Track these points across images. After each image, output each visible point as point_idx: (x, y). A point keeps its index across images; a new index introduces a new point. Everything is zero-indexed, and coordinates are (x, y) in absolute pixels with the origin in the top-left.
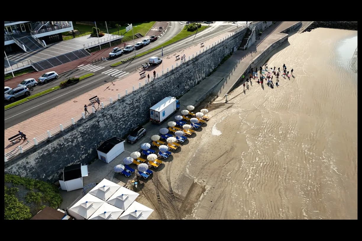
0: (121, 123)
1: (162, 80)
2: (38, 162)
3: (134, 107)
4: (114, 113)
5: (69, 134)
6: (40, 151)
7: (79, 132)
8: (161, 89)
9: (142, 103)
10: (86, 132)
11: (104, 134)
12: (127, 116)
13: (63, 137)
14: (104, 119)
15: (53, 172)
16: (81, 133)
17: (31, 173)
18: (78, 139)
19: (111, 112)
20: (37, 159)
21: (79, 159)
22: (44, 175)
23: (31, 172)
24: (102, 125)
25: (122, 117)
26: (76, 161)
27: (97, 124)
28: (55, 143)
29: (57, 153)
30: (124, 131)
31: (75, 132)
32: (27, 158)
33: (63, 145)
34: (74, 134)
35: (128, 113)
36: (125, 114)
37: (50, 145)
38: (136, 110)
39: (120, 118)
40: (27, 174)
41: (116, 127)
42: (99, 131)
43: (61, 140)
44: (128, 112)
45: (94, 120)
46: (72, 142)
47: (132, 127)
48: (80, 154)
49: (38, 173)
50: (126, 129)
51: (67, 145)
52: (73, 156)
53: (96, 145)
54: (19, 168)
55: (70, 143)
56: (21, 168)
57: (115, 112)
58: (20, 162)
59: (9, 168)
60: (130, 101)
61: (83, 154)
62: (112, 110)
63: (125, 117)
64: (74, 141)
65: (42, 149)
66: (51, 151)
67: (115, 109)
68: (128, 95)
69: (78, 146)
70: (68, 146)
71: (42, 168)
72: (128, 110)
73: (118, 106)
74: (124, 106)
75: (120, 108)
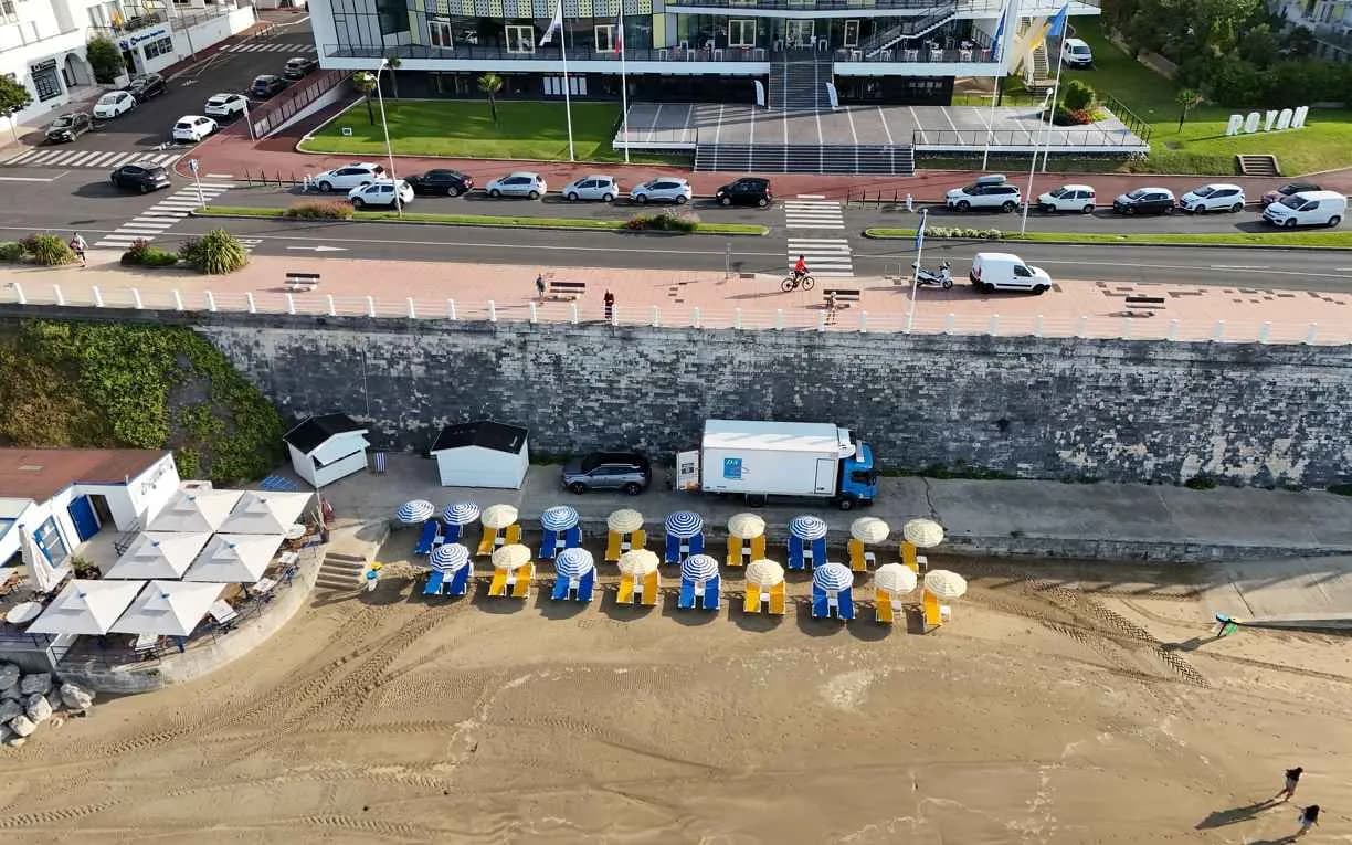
0: (591, 404)
1: (888, 350)
2: (283, 358)
3: (673, 383)
4: (573, 357)
5: (389, 337)
6: (296, 333)
7: (423, 349)
8: (863, 384)
9: (723, 388)
10: (444, 361)
11: (508, 401)
12: (626, 398)
13: (368, 334)
14: (524, 357)
15: (312, 406)
16: (428, 354)
17: (259, 374)
18: (412, 367)
19: (560, 348)
20: (282, 348)
21: (396, 420)
22: (289, 398)
23: (260, 370)
24: (509, 369)
25: (605, 389)
26: (383, 421)
27: (494, 359)
28: (341, 338)
29: (338, 367)
30: (592, 437)
31: (407, 339)
32: (259, 332)
33: (359, 354)
34: (404, 344)
35: (638, 391)
36: (622, 385)
37: (325, 333)
38: (682, 398)
39: (593, 390)
40: (249, 369)
41: (564, 407)
42: (490, 383)
43: (361, 340)
44: (636, 386)
45: (485, 340)
46: (392, 362)
47: (638, 446)
48: (404, 409)
49: (273, 383)
50: (607, 438)
51: (374, 362)
52: (381, 401)
53: (466, 415)
54: (235, 343)
55: (384, 362)
56: (239, 345)
57: (581, 358)
58: (242, 331)
59: (215, 329)
60: (662, 352)
61: (415, 416)
62: (568, 346)
63: (618, 397)
64: (398, 363)
65: (303, 332)
66: (324, 352)
67: (584, 349)
68: (660, 330)
69: (404, 382)
70: (376, 367)
71: (287, 379)
72: (640, 379)
73: (601, 347)
74: (627, 359)
75: (607, 354)
